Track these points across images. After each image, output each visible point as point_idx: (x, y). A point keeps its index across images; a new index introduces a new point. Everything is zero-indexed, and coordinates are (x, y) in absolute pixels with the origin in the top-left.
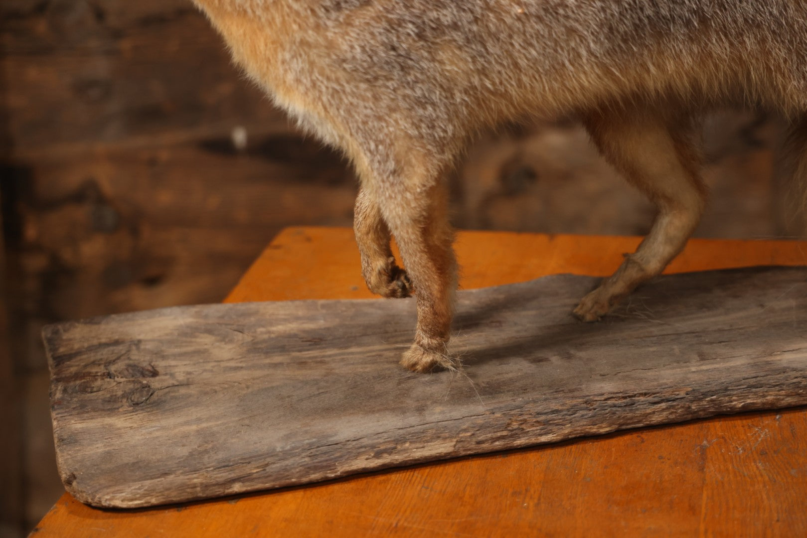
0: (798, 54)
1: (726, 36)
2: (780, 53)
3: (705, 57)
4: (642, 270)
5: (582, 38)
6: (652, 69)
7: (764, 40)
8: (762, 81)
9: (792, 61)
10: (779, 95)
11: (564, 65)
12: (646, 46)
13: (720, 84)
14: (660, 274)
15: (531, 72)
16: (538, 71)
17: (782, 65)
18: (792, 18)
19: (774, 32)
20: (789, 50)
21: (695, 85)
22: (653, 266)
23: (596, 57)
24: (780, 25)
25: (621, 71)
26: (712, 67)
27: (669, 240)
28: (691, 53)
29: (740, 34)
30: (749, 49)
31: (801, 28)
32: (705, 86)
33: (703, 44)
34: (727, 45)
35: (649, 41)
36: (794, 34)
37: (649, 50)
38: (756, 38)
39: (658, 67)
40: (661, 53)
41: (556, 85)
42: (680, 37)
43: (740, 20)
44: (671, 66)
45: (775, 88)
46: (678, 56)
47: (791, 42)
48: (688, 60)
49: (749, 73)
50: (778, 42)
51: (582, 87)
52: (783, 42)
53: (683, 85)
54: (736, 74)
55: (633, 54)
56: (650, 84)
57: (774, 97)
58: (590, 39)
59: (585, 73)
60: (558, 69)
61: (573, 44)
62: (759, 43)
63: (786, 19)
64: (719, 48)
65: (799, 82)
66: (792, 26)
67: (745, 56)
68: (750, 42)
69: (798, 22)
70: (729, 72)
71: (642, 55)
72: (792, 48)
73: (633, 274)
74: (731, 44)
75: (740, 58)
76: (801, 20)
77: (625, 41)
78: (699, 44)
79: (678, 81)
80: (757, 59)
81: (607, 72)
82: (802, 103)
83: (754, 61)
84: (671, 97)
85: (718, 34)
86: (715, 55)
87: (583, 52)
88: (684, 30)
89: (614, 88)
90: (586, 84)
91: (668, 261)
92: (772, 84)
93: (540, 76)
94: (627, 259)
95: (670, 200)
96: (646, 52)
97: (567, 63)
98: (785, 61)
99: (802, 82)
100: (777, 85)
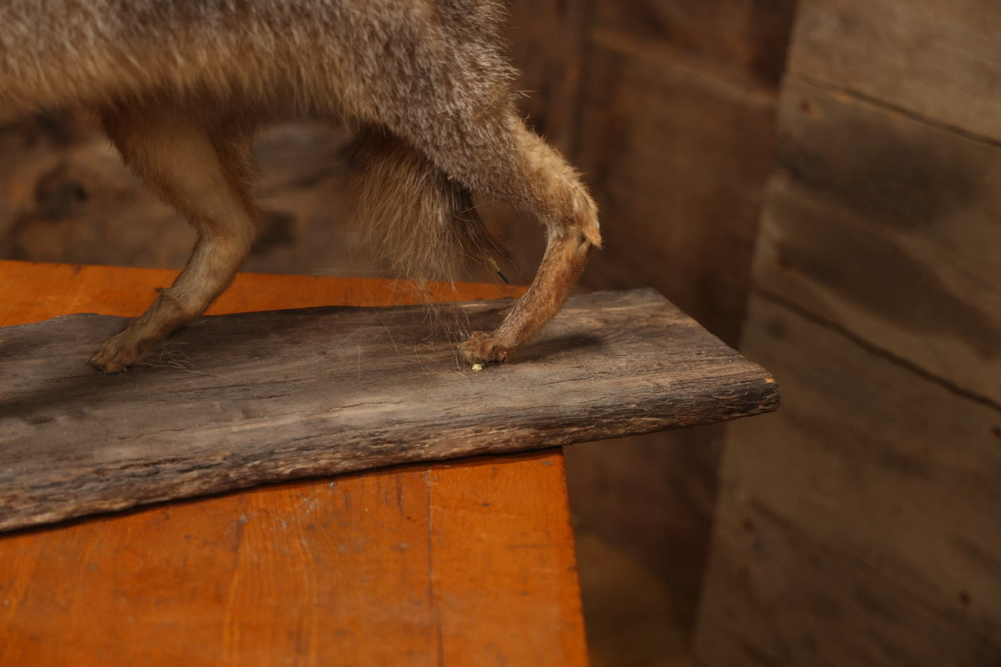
0: (356, 53)
1: (270, 24)
2: (334, 49)
3: (245, 49)
4: (179, 309)
5: (87, 15)
6: (180, 60)
7: (314, 34)
8: (315, 83)
9: (349, 60)
10: (336, 101)
11: (63, 47)
12: (172, 31)
13: (265, 84)
14: (200, 315)
15: (20, 53)
16: (29, 52)
17: (338, 64)
18: (347, 9)
19: (326, 24)
20: (345, 47)
21: (235, 83)
22: (193, 304)
23: (106, 40)
24: (333, 16)
25: (139, 59)
26: (254, 62)
27: (212, 273)
28: (228, 44)
29: (286, 24)
30: (297, 41)
31: (357, 22)
32: (246, 83)
33: (242, 33)
34: (271, 36)
35: (174, 25)
36: (350, 28)
37: (175, 36)
38: (305, 30)
39: (189, 58)
40: (190, 40)
41: (54, 72)
42: (214, 23)
43: (287, 9)
44: (202, 57)
45: (331, 93)
46: (211, 46)
47: (347, 37)
48: (224, 52)
49: (299, 73)
50: (331, 36)
51: (89, 77)
52: (338, 37)
53: (219, 82)
54: (283, 71)
55: (155, 40)
56: (178, 78)
57: (330, 103)
58: (98, 17)
59: (92, 58)
60: (58, 53)
61: (75, 21)
62: (309, 36)
63: (341, 9)
64: (263, 39)
65: (358, 86)
66: (347, 19)
67: (293, 50)
68: (299, 36)
69: (354, 14)
70: (275, 68)
71: (166, 41)
72: (348, 45)
73: (168, 313)
74: (277, 35)
75: (288, 53)
76: (358, 13)
77: (144, 22)
78: (237, 31)
79: (212, 75)
80: (308, 56)
81: (122, 60)
82: (363, 110)
83: (304, 58)
84: (204, 95)
85: (260, 22)
86: (257, 47)
87: (90, 33)
88: (217, 14)
89: (130, 80)
90: (93, 72)
91: (213, 298)
92: (326, 86)
93: (32, 58)
94: (161, 295)
95: (213, 223)
96: (170, 38)
97: (68, 45)
98: (341, 60)
99: (362, 87)
100: (333, 88)
